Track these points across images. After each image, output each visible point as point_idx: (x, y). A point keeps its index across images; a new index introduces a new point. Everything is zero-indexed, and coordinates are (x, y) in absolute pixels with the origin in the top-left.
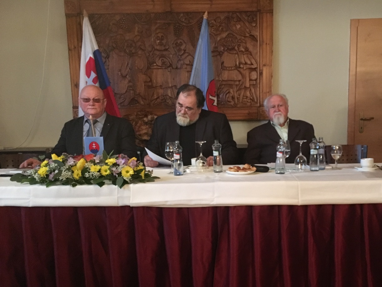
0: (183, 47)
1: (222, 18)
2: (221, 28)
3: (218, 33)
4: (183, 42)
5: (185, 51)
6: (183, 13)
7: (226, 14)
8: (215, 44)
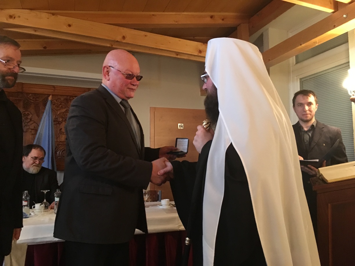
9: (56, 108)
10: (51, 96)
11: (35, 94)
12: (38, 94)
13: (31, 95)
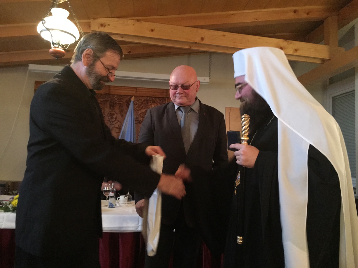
0: (114, 116)
1: (143, 100)
2: (141, 106)
3: (139, 109)
4: (115, 113)
5: (116, 119)
6: (117, 95)
7: (146, 98)
8: (137, 116)
9: (137, 108)
10: (133, 98)
11: (120, 95)
12: (122, 95)
13: (116, 96)
